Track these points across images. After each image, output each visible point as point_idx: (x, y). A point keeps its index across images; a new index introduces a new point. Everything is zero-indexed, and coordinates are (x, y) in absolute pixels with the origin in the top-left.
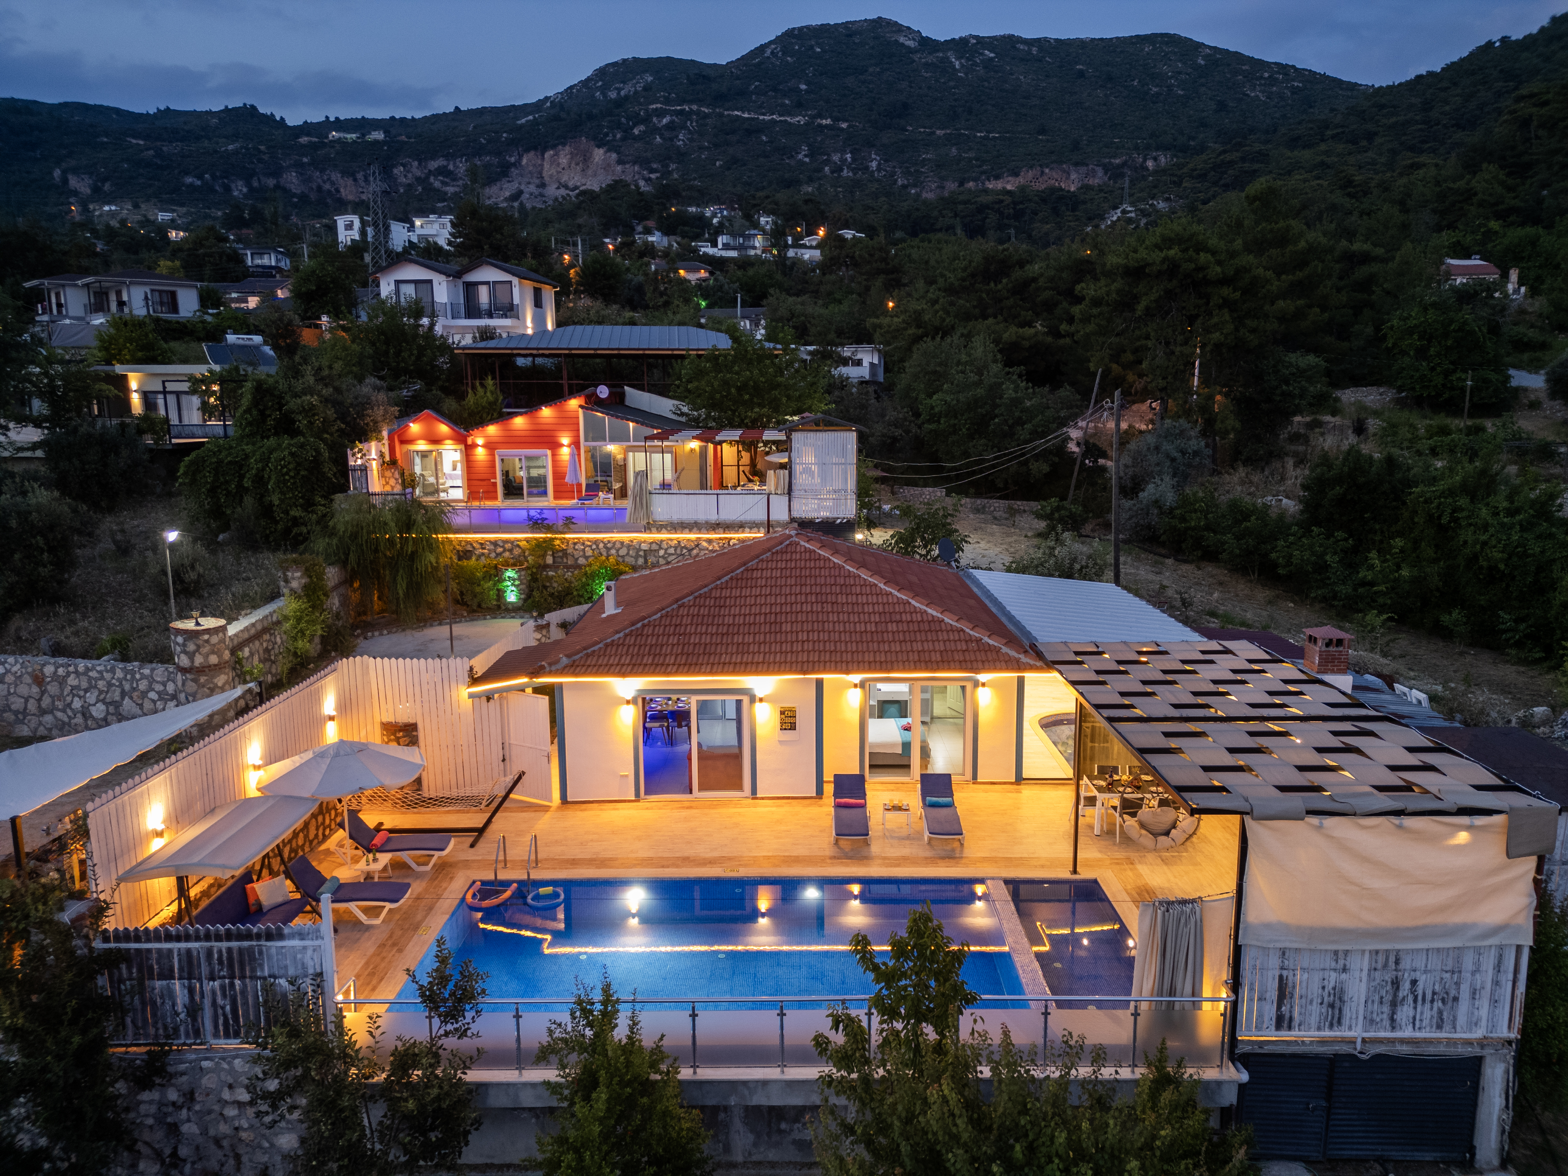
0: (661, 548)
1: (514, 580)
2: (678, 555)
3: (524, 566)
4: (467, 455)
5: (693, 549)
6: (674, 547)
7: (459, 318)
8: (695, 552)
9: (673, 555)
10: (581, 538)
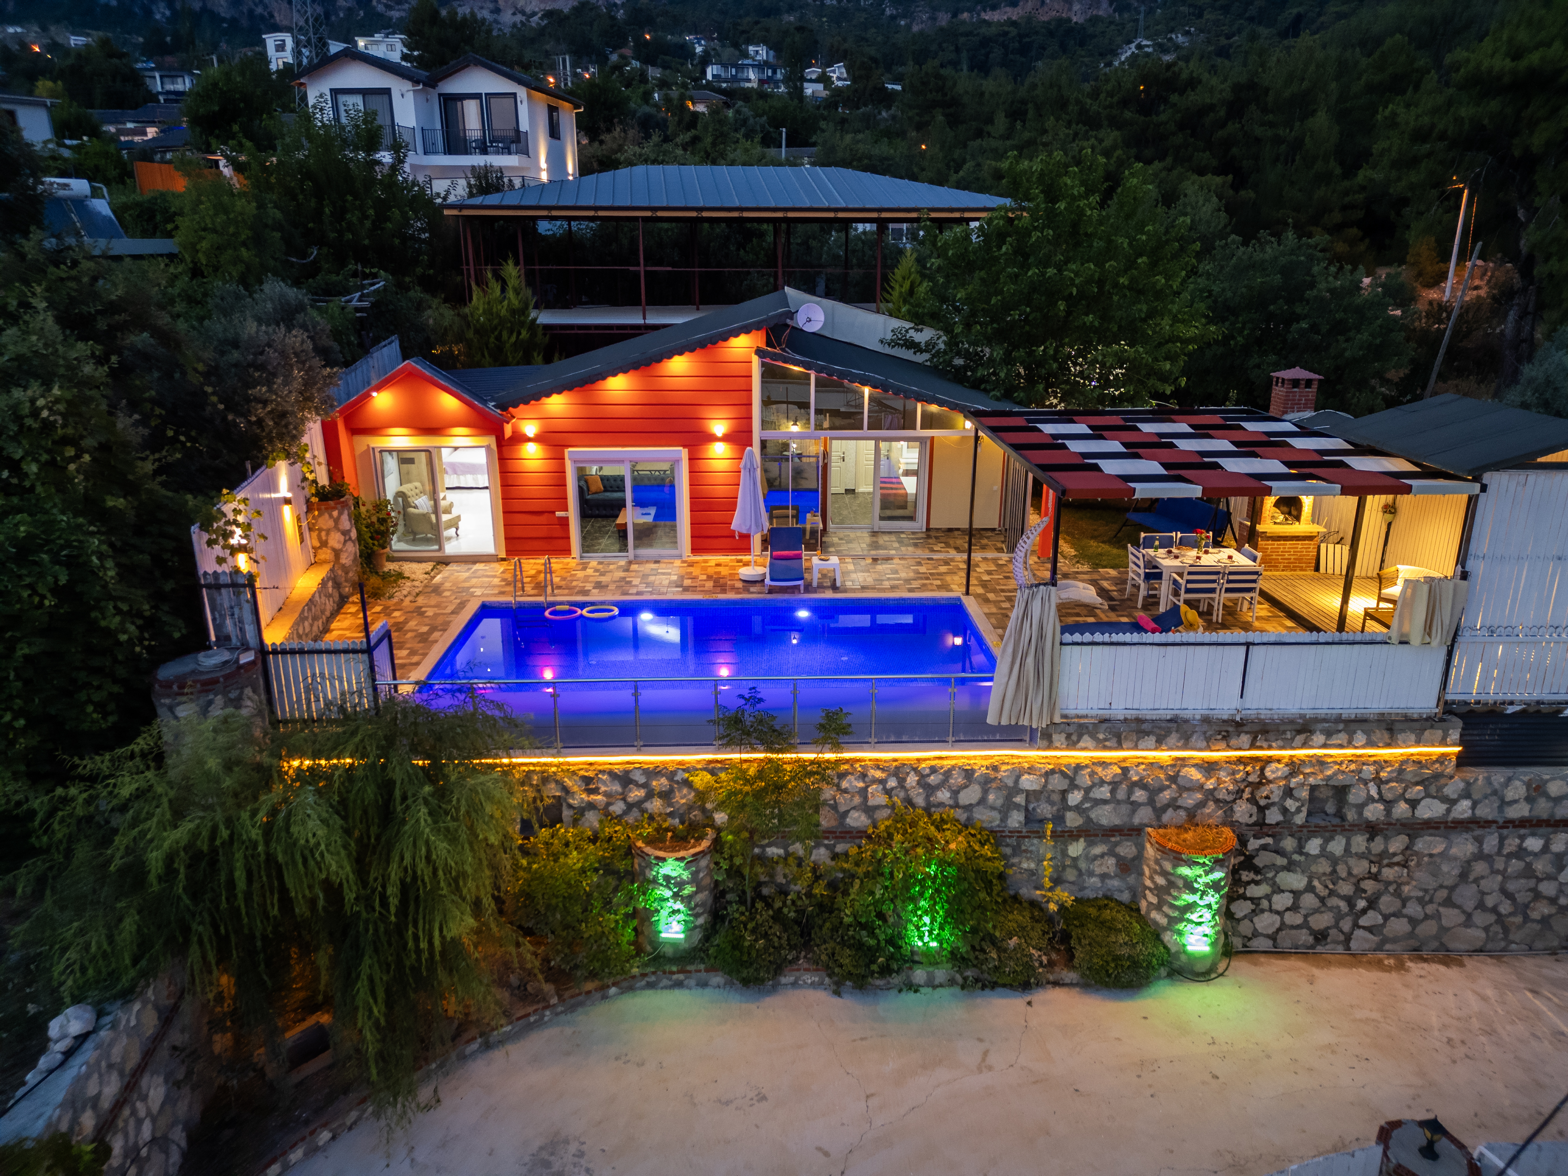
0: (1073, 786)
1: (681, 884)
2: (1119, 802)
3: (705, 844)
4: (502, 459)
5: (1162, 789)
6: (1109, 783)
7: (436, 153)
8: (1166, 795)
9: (1105, 802)
10: (859, 760)
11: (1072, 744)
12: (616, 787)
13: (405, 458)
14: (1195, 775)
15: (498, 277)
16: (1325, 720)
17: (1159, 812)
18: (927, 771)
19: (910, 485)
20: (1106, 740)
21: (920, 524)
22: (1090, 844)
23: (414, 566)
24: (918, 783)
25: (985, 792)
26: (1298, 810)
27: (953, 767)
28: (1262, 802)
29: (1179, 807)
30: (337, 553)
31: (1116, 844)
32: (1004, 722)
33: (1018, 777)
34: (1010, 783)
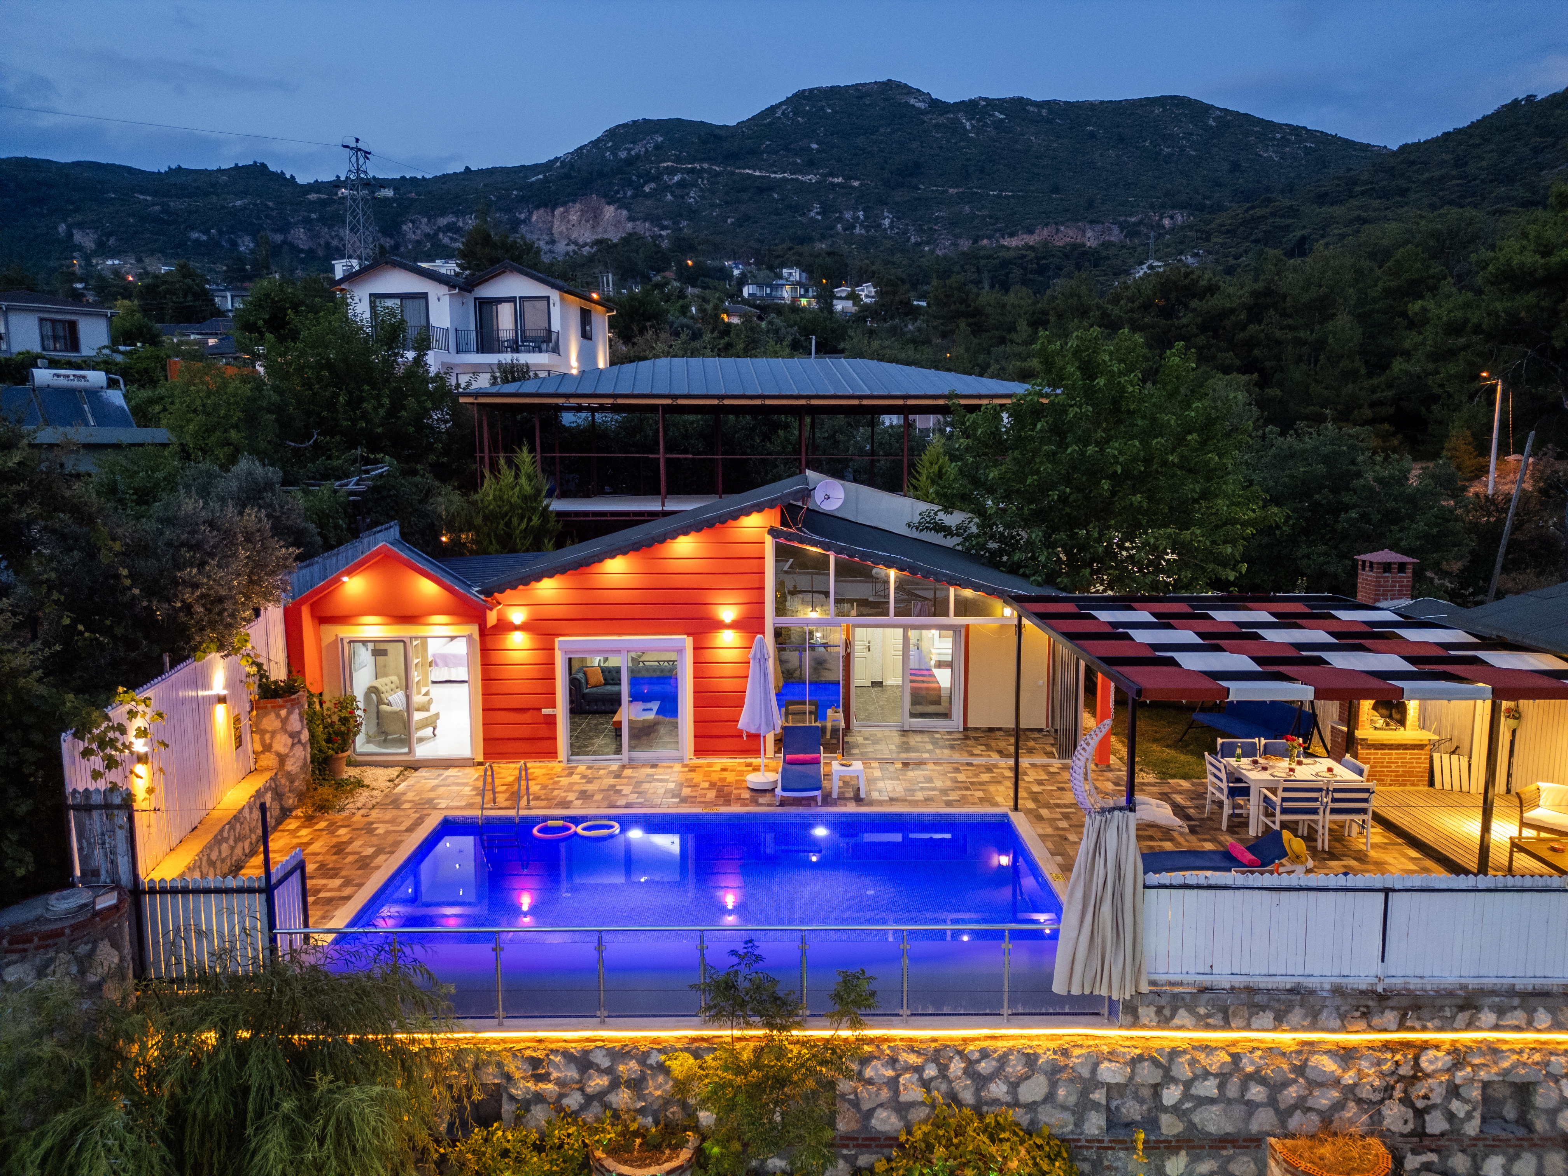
0: (1169, 1078)
2: (1229, 1101)
3: (685, 1155)
4: (485, 650)
5: (1286, 1084)
6: (1216, 1076)
7: (468, 351)
8: (1292, 1092)
9: (1212, 1101)
10: (887, 1040)
11: (1164, 1021)
12: (572, 1073)
13: (379, 650)
14: (1329, 1065)
15: (510, 463)
16: (1493, 993)
17: (1284, 1115)
18: (976, 1056)
19: (944, 678)
20: (1208, 1016)
21: (956, 722)
22: (1194, 1159)
23: (379, 772)
24: (966, 1071)
25: (1053, 1085)
26: (1469, 1116)
27: (1010, 1051)
28: (1420, 1104)
29: (1311, 1109)
30: (282, 759)
31: (1229, 1160)
32: (1076, 991)
33: (1096, 1065)
34: (1085, 1073)
